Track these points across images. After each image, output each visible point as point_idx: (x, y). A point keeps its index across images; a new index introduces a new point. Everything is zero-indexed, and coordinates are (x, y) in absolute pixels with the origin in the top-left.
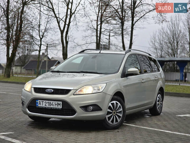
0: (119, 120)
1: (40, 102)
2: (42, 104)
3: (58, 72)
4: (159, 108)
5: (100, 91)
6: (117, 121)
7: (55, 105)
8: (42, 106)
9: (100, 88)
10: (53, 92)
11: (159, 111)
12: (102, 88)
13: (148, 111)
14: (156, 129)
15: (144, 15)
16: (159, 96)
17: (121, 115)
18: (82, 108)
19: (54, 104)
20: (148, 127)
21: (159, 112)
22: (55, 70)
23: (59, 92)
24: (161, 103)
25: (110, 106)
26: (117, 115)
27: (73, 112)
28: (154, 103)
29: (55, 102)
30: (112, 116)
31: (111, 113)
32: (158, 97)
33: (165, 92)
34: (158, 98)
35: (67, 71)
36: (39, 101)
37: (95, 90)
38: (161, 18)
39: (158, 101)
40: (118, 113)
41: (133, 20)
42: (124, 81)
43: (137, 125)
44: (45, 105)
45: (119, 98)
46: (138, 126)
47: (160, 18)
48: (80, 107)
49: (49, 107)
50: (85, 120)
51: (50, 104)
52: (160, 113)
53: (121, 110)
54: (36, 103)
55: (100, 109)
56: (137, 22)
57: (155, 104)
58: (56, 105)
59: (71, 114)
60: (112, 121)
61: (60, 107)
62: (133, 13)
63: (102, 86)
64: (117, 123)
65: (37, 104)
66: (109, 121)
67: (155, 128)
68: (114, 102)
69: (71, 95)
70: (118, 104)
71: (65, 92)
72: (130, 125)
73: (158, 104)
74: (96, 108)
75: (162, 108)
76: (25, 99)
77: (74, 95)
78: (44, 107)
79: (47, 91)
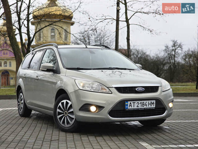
1: (130, 103)
23: (149, 90)
36: (129, 102)
44: (137, 107)
76: (104, 102)
77: (163, 92)
78: (136, 109)
79: (138, 89)
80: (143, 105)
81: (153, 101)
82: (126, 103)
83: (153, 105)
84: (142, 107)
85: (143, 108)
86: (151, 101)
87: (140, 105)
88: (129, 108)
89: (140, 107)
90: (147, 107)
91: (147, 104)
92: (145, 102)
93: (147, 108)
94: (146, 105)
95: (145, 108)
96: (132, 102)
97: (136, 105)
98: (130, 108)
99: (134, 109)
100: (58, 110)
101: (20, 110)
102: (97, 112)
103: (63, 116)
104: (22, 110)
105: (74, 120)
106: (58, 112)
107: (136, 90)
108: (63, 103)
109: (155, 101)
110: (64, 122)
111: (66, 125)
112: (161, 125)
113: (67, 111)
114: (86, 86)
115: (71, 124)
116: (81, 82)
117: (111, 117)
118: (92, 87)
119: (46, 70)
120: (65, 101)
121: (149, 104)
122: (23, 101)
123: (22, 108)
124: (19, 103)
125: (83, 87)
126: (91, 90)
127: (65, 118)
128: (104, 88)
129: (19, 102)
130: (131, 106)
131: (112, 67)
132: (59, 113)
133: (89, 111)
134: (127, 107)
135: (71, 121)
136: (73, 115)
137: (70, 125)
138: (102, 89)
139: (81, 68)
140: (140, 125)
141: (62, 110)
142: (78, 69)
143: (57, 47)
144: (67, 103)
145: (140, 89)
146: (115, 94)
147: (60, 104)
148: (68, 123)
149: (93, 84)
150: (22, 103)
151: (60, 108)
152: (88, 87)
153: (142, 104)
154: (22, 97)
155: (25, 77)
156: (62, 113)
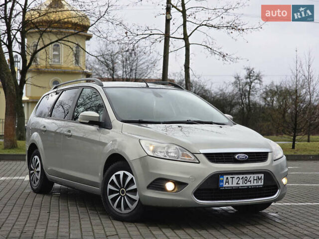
1: (227, 178)
8: (230, 185)
29: (254, 175)
36: (225, 177)
44: (237, 184)
58: (255, 181)
76: (188, 177)
77: (274, 161)
78: (235, 187)
79: (238, 157)
80: (246, 182)
81: (260, 175)
82: (221, 179)
83: (260, 182)
84: (244, 185)
85: (246, 186)
86: (258, 175)
87: (241, 182)
88: (224, 186)
89: (241, 185)
90: (252, 184)
91: (252, 179)
92: (248, 176)
93: (251, 186)
94: (250, 181)
95: (248, 186)
96: (229, 177)
97: (235, 181)
98: (227, 185)
99: (232, 187)
100: (110, 187)
101: (34, 183)
102: (177, 192)
103: (118, 196)
104: (37, 183)
105: (136, 203)
106: (109, 189)
107: (235, 158)
108: (118, 177)
109: (263, 175)
110: (119, 206)
111: (123, 211)
112: (264, 211)
113: (126, 189)
114: (159, 150)
115: (132, 210)
116: (151, 145)
117: (198, 199)
118: (167, 153)
119: (88, 122)
120: (121, 173)
121: (254, 180)
122: (39, 169)
123: (37, 179)
124: (32, 172)
125: (154, 151)
126: (165, 156)
127: (121, 199)
128: (187, 153)
129: (31, 169)
130: (228, 182)
131: (192, 120)
132: (112, 192)
133: (163, 189)
134: (222, 184)
135: (132, 205)
136: (136, 195)
137: (130, 211)
138: (183, 155)
139: (144, 120)
140: (233, 210)
141: (116, 187)
142: (140, 122)
143: (102, 85)
144: (125, 176)
145: (242, 156)
146: (204, 163)
147: (113, 177)
148: (126, 207)
149: (169, 147)
150: (38, 172)
151: (113, 183)
152: (161, 152)
153: (244, 180)
154: (39, 161)
155: (46, 131)
156: (116, 192)
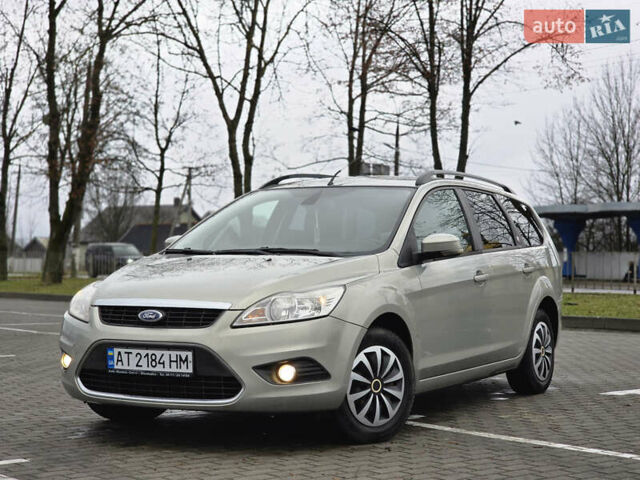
0: (392, 412)
1: (119, 353)
2: (127, 362)
3: (188, 252)
4: (540, 369)
5: (321, 314)
6: (384, 413)
7: (170, 365)
8: (126, 367)
9: (323, 301)
10: (164, 318)
11: (541, 378)
12: (329, 301)
13: (502, 378)
14: (521, 440)
15: (505, 61)
16: (539, 326)
17: (399, 394)
18: (261, 372)
19: (166, 359)
20: (496, 432)
21: (543, 384)
22: (179, 246)
23: (182, 320)
24: (549, 351)
25: (361, 363)
26: (386, 394)
27: (232, 385)
28: (522, 350)
29: (170, 352)
30: (367, 397)
31: (364, 386)
32: (536, 330)
33: (563, 318)
34: (536, 336)
35: (215, 250)
36: (116, 350)
37: (305, 308)
38: (564, 68)
39: (538, 345)
40: (387, 385)
41: (467, 78)
42: (411, 276)
43: (458, 427)
44: (137, 365)
45: (392, 336)
46: (464, 431)
47: (560, 70)
48: (255, 368)
49: (150, 372)
50: (273, 413)
51: (154, 360)
52: (547, 386)
53: (400, 375)
54: (105, 358)
55: (322, 374)
56: (481, 85)
57: (525, 354)
58: (174, 365)
59: (225, 391)
60: (370, 415)
61: (187, 369)
62: (467, 55)
63: (329, 297)
64: (385, 421)
65: (110, 363)
66: (358, 413)
67: (520, 436)
68: (377, 349)
69: (223, 328)
70: (388, 355)
71: (204, 320)
72: (436, 427)
73: (538, 356)
74: (310, 369)
75: (551, 369)
79: (142, 315)
80: (154, 364)
81: (183, 354)
82: (110, 353)
83: (184, 366)
84: (151, 369)
85: (154, 372)
86: (178, 353)
87: (144, 362)
88: (116, 367)
89: (145, 368)
90: (167, 369)
92: (158, 353)
93: (165, 373)
94: (163, 363)
95: (158, 373)
96: (123, 351)
97: (134, 360)
98: (119, 366)
99: (128, 371)
107: (137, 318)
121: (171, 361)
130: (121, 361)
134: (112, 363)
153: (150, 360)
